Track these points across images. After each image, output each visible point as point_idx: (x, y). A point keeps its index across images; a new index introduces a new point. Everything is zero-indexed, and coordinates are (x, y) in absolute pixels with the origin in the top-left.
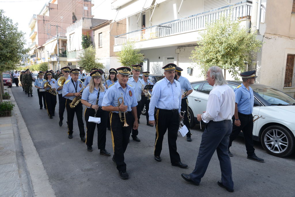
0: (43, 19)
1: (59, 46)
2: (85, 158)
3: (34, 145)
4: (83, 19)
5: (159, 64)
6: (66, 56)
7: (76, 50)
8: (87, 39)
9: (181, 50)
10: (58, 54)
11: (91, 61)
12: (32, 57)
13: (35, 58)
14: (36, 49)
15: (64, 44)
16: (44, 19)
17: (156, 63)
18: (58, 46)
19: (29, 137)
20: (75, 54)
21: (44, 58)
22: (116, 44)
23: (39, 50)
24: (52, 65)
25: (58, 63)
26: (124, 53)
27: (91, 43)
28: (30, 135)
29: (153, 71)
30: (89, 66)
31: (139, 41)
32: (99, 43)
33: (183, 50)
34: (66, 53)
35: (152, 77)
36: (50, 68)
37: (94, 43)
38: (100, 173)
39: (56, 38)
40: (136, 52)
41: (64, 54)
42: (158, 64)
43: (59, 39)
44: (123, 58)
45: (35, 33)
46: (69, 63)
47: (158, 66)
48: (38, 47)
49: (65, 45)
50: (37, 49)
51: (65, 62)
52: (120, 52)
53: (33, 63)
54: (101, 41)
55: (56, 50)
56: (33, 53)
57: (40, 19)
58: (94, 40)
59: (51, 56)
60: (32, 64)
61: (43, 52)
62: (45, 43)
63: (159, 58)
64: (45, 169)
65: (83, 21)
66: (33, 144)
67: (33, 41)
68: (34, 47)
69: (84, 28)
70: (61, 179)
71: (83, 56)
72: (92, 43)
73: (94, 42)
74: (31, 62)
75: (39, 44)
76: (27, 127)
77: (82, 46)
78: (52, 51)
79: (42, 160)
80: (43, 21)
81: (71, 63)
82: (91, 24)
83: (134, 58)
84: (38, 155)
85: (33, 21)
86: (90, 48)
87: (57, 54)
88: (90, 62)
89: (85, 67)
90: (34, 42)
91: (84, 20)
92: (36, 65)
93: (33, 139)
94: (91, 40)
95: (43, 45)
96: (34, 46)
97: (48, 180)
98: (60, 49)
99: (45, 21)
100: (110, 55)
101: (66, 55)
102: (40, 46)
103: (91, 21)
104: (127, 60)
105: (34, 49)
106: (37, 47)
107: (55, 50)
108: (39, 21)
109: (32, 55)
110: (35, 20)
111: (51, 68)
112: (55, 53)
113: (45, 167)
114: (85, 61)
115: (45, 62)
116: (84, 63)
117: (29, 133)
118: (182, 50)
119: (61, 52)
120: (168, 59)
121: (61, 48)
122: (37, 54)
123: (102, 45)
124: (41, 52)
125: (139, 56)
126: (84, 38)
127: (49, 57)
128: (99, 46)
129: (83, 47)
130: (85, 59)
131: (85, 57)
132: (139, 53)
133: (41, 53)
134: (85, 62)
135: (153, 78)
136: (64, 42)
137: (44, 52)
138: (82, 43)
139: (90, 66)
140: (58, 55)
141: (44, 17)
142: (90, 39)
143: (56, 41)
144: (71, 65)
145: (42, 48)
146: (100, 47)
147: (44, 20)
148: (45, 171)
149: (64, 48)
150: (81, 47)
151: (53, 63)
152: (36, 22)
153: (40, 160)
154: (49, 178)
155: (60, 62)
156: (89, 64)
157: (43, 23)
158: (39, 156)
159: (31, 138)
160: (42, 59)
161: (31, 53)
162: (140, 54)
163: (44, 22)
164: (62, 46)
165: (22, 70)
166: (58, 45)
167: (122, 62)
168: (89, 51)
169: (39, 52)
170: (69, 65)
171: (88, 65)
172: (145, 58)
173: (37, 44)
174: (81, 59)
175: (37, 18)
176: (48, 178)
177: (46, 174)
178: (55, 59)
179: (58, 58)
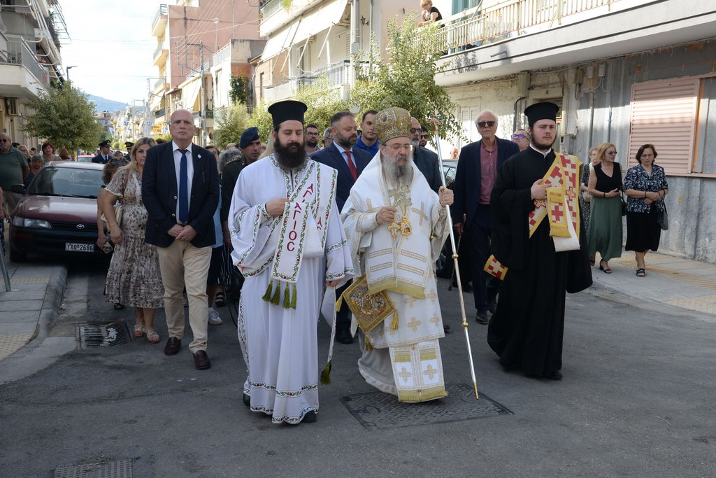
0: (183, 17)
1: (206, 92)
4: (233, 42)
6: (212, 118)
7: (225, 107)
8: (241, 85)
10: (202, 111)
12: (157, 114)
13: (163, 118)
14: (166, 94)
16: (187, 17)
18: (202, 94)
23: (173, 98)
25: (203, 132)
27: (249, 92)
37: (255, 93)
39: (199, 74)
43: (206, 75)
45: (165, 54)
48: (171, 90)
50: (169, 94)
55: (198, 102)
57: (176, 16)
62: (183, 81)
65: (233, 47)
68: (162, 90)
69: (234, 62)
72: (252, 91)
75: (171, 83)
77: (230, 98)
80: (183, 21)
82: (250, 53)
85: (160, 20)
87: (200, 112)
91: (235, 45)
95: (179, 87)
96: (162, 87)
98: (209, 100)
99: (189, 22)
101: (213, 115)
102: (174, 89)
103: (250, 46)
105: (161, 94)
106: (168, 89)
108: (173, 21)
109: (158, 110)
110: (164, 20)
112: (196, 109)
114: (225, 131)
121: (210, 96)
126: (234, 82)
129: (232, 100)
133: (178, 105)
134: (224, 134)
137: (182, 104)
138: (231, 93)
140: (203, 113)
141: (187, 10)
142: (247, 84)
143: (200, 82)
145: (177, 93)
147: (185, 19)
152: (166, 23)
157: (183, 27)
163: (185, 24)
166: (202, 89)
169: (173, 101)
173: (169, 81)
175: (167, 14)
179: (202, 121)
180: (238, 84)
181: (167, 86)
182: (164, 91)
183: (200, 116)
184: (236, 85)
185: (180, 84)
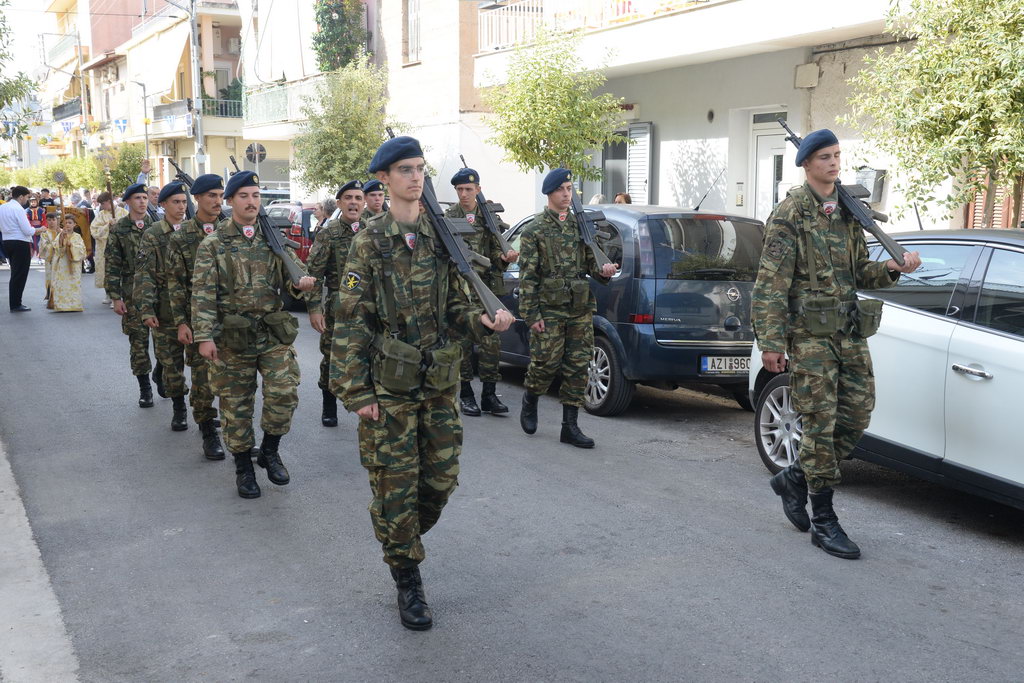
1: (201, 56)
2: (259, 592)
3: (34, 538)
5: (708, 153)
6: (236, 112)
7: (288, 80)
8: (343, 20)
9: (825, 67)
10: (194, 99)
11: (363, 141)
12: (59, 111)
13: (75, 121)
14: (82, 68)
15: (225, 44)
17: (693, 145)
18: (194, 57)
19: (18, 504)
20: (282, 100)
21: (124, 124)
22: (486, 46)
23: (98, 76)
24: (166, 159)
25: (197, 146)
26: (519, 94)
27: (363, 39)
28: (21, 494)
29: (680, 190)
30: (348, 165)
31: (607, 25)
32: (406, 42)
33: (837, 67)
34: (238, 96)
35: (641, 221)
36: (157, 172)
37: (381, 41)
38: (309, 651)
39: (182, 14)
40: (582, 88)
41: (228, 101)
42: (704, 152)
43: (200, 16)
44: (513, 119)
46: (250, 149)
47: (704, 163)
48: (92, 61)
49: (233, 48)
50: (87, 70)
51: (232, 141)
52: (502, 87)
53: (69, 149)
54: (418, 27)
55: (186, 76)
56: (67, 93)
58: (379, 21)
59: (158, 111)
60: (60, 151)
61: (118, 88)
62: (128, 37)
63: (711, 115)
64: (68, 633)
66: (30, 533)
67: (61, 24)
68: (72, 61)
70: (134, 672)
71: (320, 111)
72: (369, 37)
73: (379, 32)
74: (56, 140)
75: (94, 45)
76: (12, 463)
77: (315, 55)
78: (164, 83)
79: (60, 596)
81: (262, 149)
83: (572, 122)
84: (47, 578)
86: (358, 72)
87: (190, 102)
88: (354, 142)
89: (328, 169)
90: (69, 30)
92: (83, 155)
93: (32, 514)
94: (364, 25)
95: (118, 51)
96: (71, 53)
97: (76, 672)
98: (208, 74)
100: (462, 104)
101: (239, 106)
102: (102, 57)
104: (534, 133)
105: (71, 69)
106: (85, 59)
107: (182, 77)
109: (61, 102)
111: (161, 175)
112: (181, 96)
113: (68, 625)
114: (329, 136)
115: (130, 140)
116: (324, 151)
117: (17, 487)
118: (832, 67)
119: (211, 88)
120: (758, 119)
121: (210, 65)
122: (89, 100)
123: (419, 50)
124: (105, 86)
125: (600, 111)
126: (326, 12)
127: (151, 114)
128: (406, 54)
129: (321, 60)
130: (327, 129)
131: (331, 118)
132: (597, 92)
133: (111, 92)
134: (327, 144)
135: (644, 225)
136: (228, 35)
137: (123, 89)
138: (318, 40)
139: (354, 166)
140: (197, 104)
142: (357, 18)
143: (186, 29)
144: (262, 157)
145: (110, 64)
146: (412, 59)
148: (67, 641)
149: (226, 65)
150: (311, 60)
151: (173, 145)
153: (53, 596)
154: (81, 666)
155: (210, 141)
156: (348, 153)
158: (51, 582)
159: (24, 511)
160: (113, 125)
161: (54, 90)
162: (609, 100)
164: (216, 57)
165: (7, 182)
166: (193, 48)
167: (511, 145)
168: (349, 85)
169: (98, 85)
170: (251, 158)
171: (345, 159)
172: (635, 121)
173: (87, 40)
174: (308, 130)
176: (77, 667)
177: (69, 650)
178: (178, 125)
179: (195, 121)
180: (335, 16)
181: (84, 53)
182: (76, 62)
183: (190, 109)
184: (332, 21)
185: (119, 44)
